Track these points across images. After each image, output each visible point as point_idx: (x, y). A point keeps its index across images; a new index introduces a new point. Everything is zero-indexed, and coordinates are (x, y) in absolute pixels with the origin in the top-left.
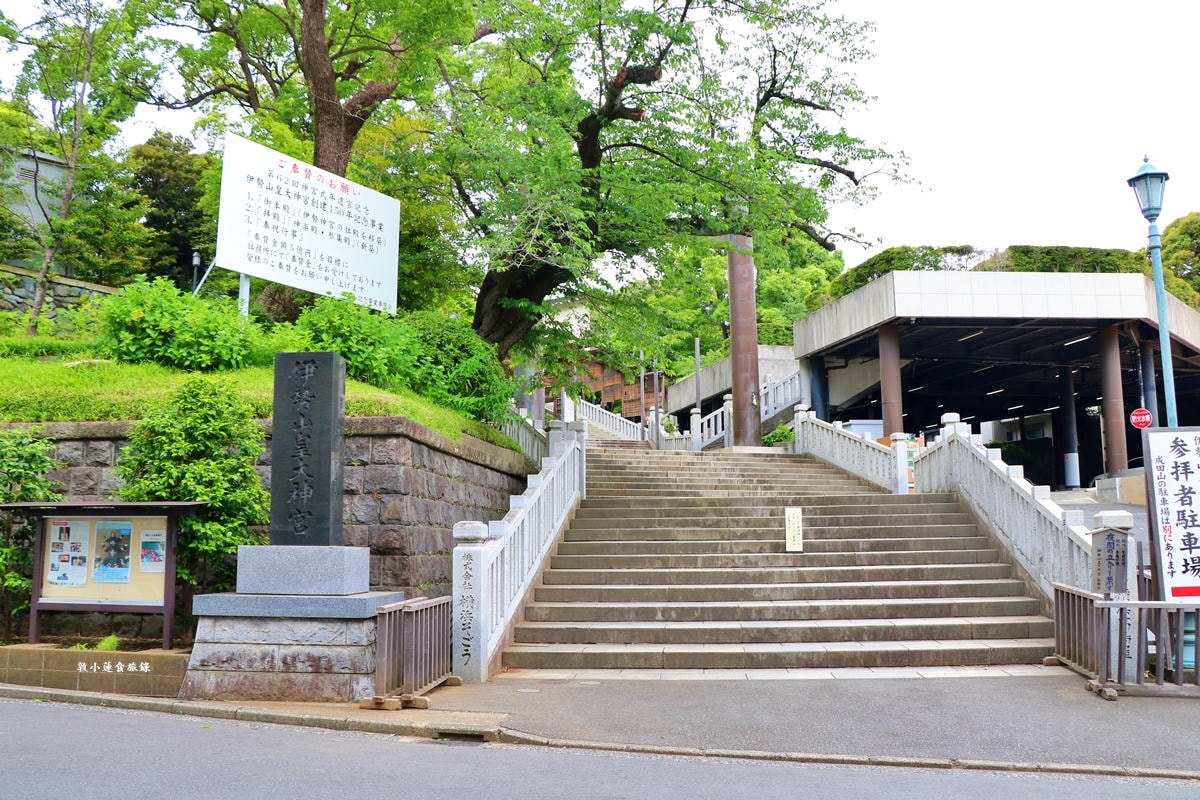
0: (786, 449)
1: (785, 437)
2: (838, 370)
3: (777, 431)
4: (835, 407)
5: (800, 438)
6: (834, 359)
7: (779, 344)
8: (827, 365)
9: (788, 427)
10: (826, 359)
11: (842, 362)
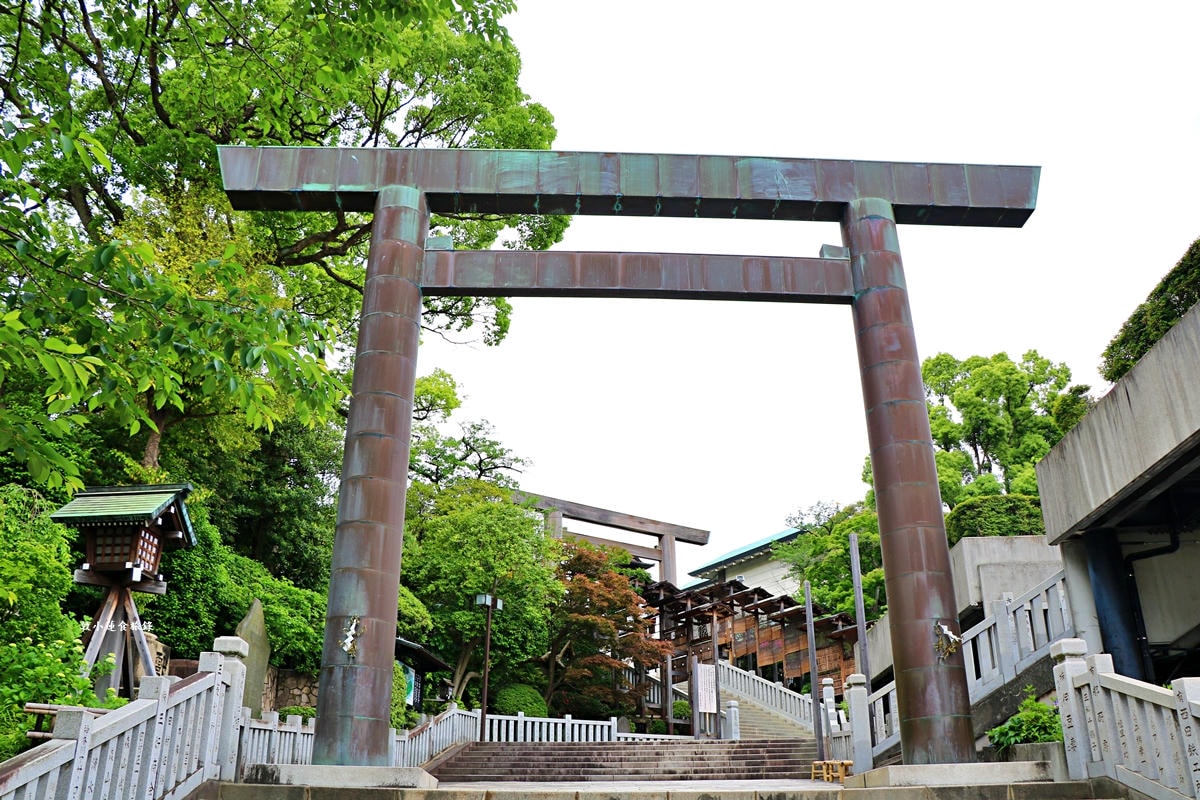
0: (1043, 766)
1: (1044, 729)
2: (1155, 559)
3: (1024, 715)
4: (1164, 648)
5: (1077, 733)
6: (1146, 537)
7: (1022, 533)
8: (1127, 551)
9: (1046, 704)
10: (1122, 538)
11: (1164, 540)
